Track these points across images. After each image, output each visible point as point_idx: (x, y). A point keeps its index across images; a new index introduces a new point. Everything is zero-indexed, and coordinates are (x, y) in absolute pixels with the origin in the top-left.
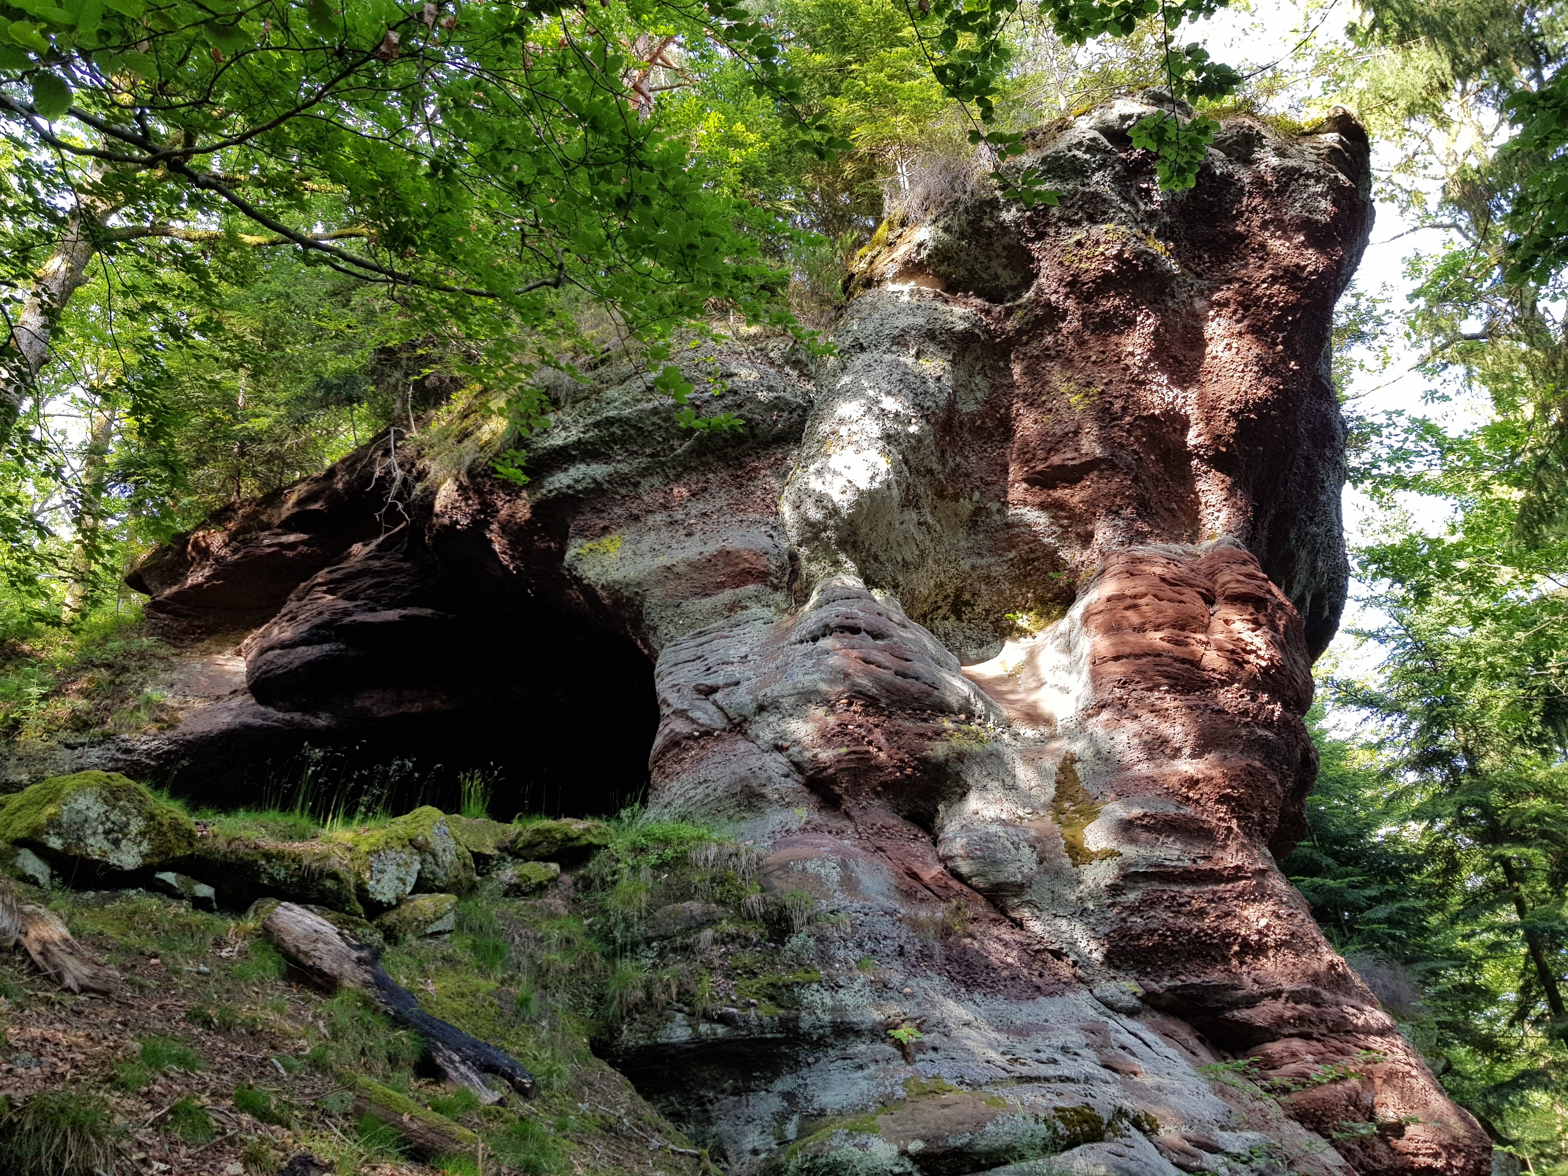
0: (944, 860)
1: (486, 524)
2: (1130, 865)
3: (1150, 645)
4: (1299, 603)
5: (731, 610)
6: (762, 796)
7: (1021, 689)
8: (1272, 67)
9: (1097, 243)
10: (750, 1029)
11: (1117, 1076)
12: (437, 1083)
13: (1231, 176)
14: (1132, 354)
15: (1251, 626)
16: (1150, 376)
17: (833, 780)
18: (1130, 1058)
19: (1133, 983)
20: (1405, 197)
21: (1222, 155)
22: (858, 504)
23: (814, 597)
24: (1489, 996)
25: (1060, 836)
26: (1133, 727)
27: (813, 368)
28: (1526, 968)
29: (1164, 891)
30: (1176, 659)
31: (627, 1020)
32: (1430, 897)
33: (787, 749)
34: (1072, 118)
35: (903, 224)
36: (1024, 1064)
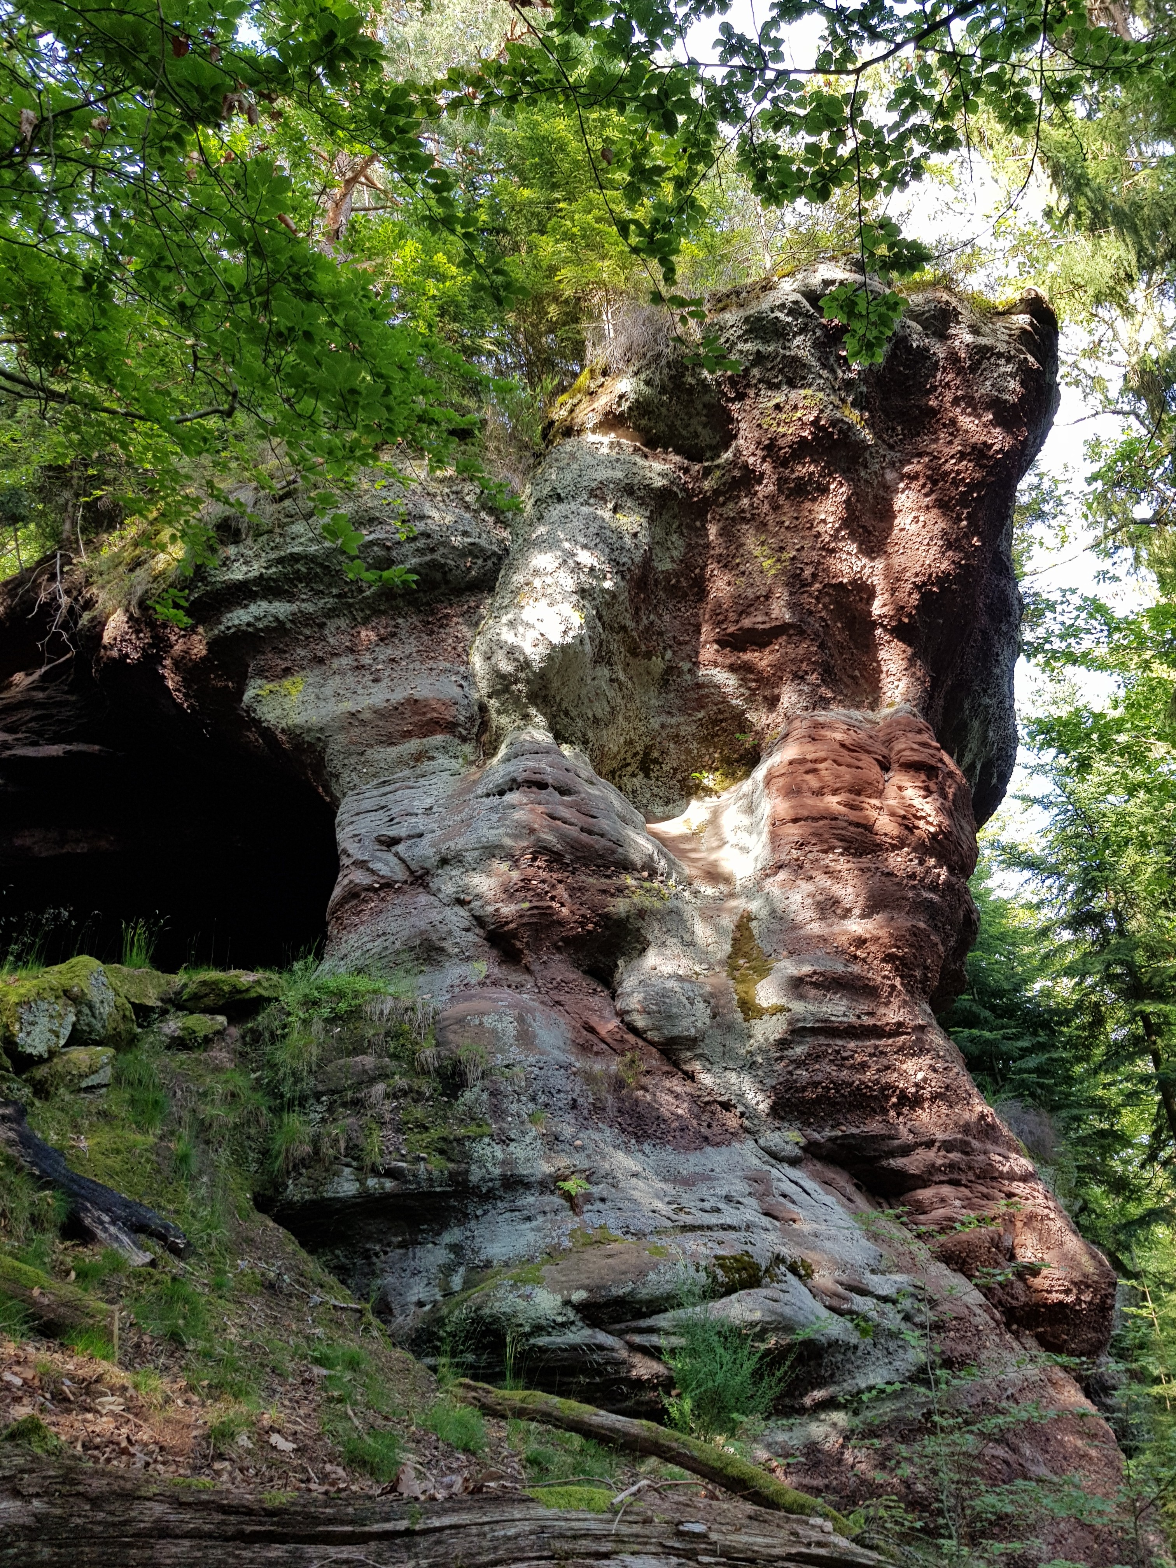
0: (621, 1014)
1: (159, 660)
2: (798, 1020)
3: (827, 809)
4: (969, 771)
5: (417, 760)
6: (442, 950)
7: (703, 848)
8: (970, 242)
9: (795, 408)
10: (419, 1183)
11: (777, 1223)
12: (85, 1244)
13: (927, 350)
14: (824, 521)
15: (922, 793)
16: (840, 545)
17: (514, 934)
18: (790, 1206)
19: (796, 1133)
20: (1089, 382)
21: (919, 328)
22: (550, 657)
23: (503, 751)
24: (1123, 1140)
25: (734, 991)
26: (807, 887)
27: (510, 515)
28: (1158, 1114)
29: (829, 1045)
30: (851, 823)
31: (293, 1174)
32: (1077, 1048)
33: (469, 902)
34: (776, 279)
35: (605, 373)
36: (688, 1213)
